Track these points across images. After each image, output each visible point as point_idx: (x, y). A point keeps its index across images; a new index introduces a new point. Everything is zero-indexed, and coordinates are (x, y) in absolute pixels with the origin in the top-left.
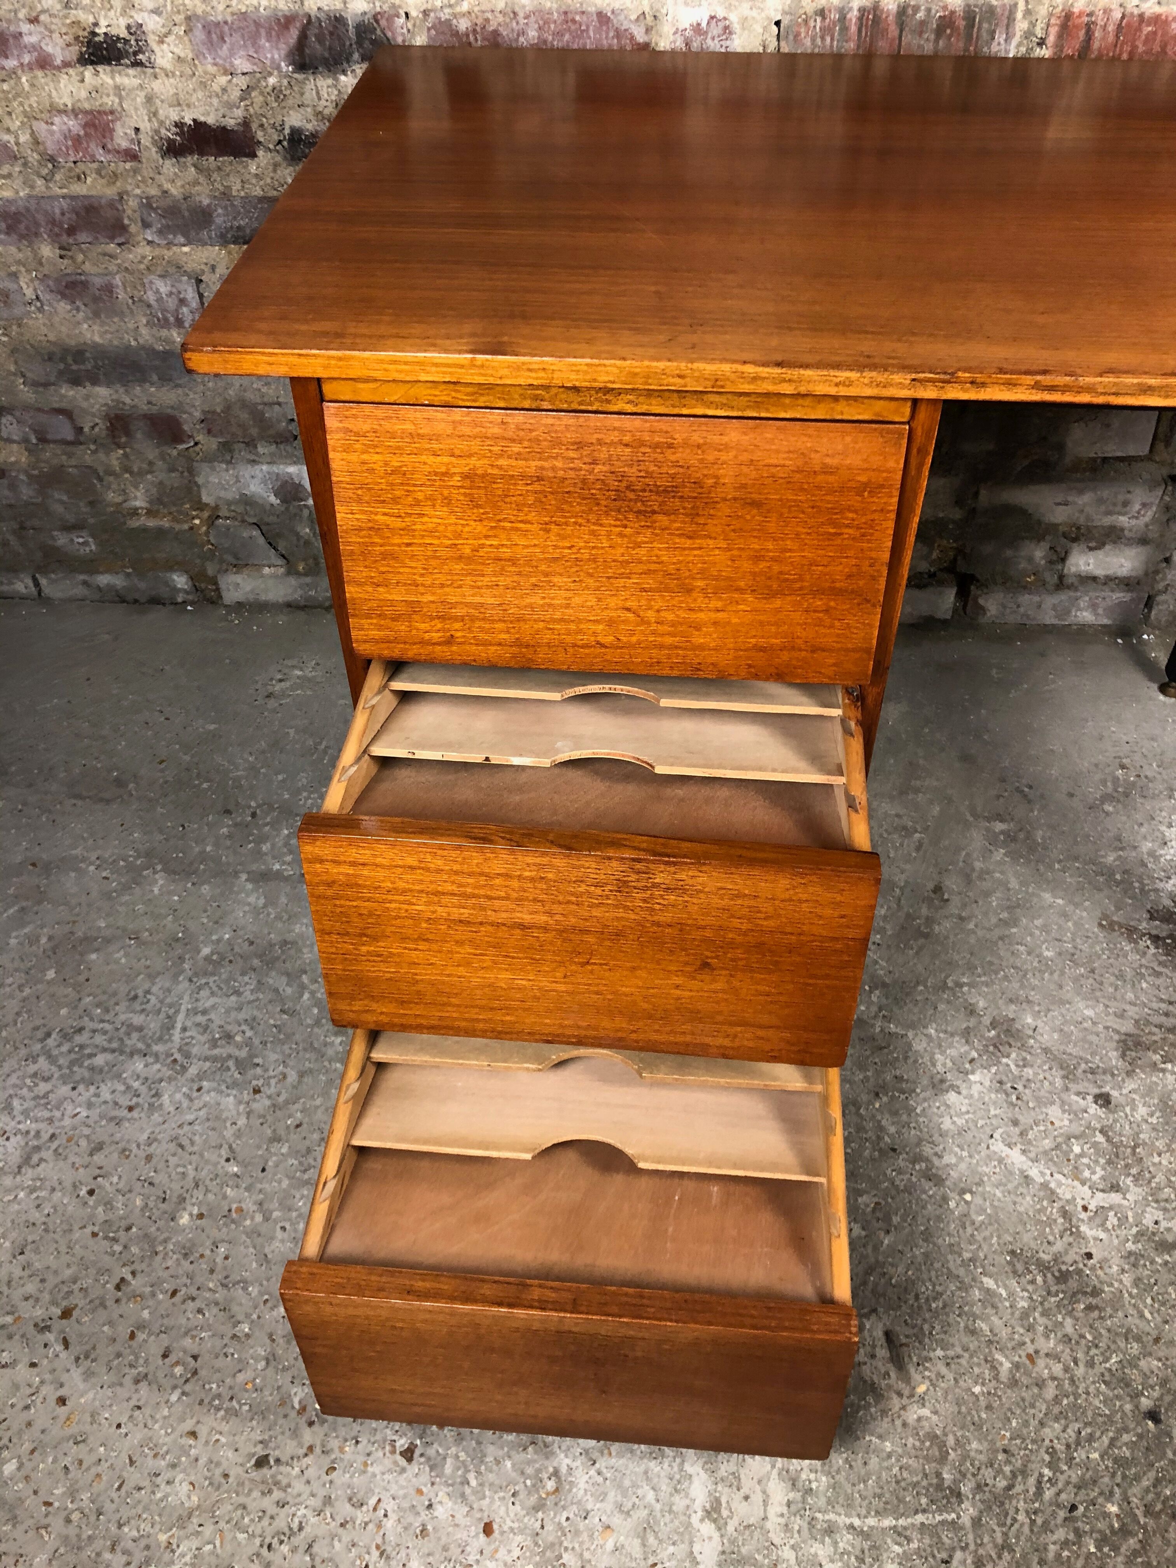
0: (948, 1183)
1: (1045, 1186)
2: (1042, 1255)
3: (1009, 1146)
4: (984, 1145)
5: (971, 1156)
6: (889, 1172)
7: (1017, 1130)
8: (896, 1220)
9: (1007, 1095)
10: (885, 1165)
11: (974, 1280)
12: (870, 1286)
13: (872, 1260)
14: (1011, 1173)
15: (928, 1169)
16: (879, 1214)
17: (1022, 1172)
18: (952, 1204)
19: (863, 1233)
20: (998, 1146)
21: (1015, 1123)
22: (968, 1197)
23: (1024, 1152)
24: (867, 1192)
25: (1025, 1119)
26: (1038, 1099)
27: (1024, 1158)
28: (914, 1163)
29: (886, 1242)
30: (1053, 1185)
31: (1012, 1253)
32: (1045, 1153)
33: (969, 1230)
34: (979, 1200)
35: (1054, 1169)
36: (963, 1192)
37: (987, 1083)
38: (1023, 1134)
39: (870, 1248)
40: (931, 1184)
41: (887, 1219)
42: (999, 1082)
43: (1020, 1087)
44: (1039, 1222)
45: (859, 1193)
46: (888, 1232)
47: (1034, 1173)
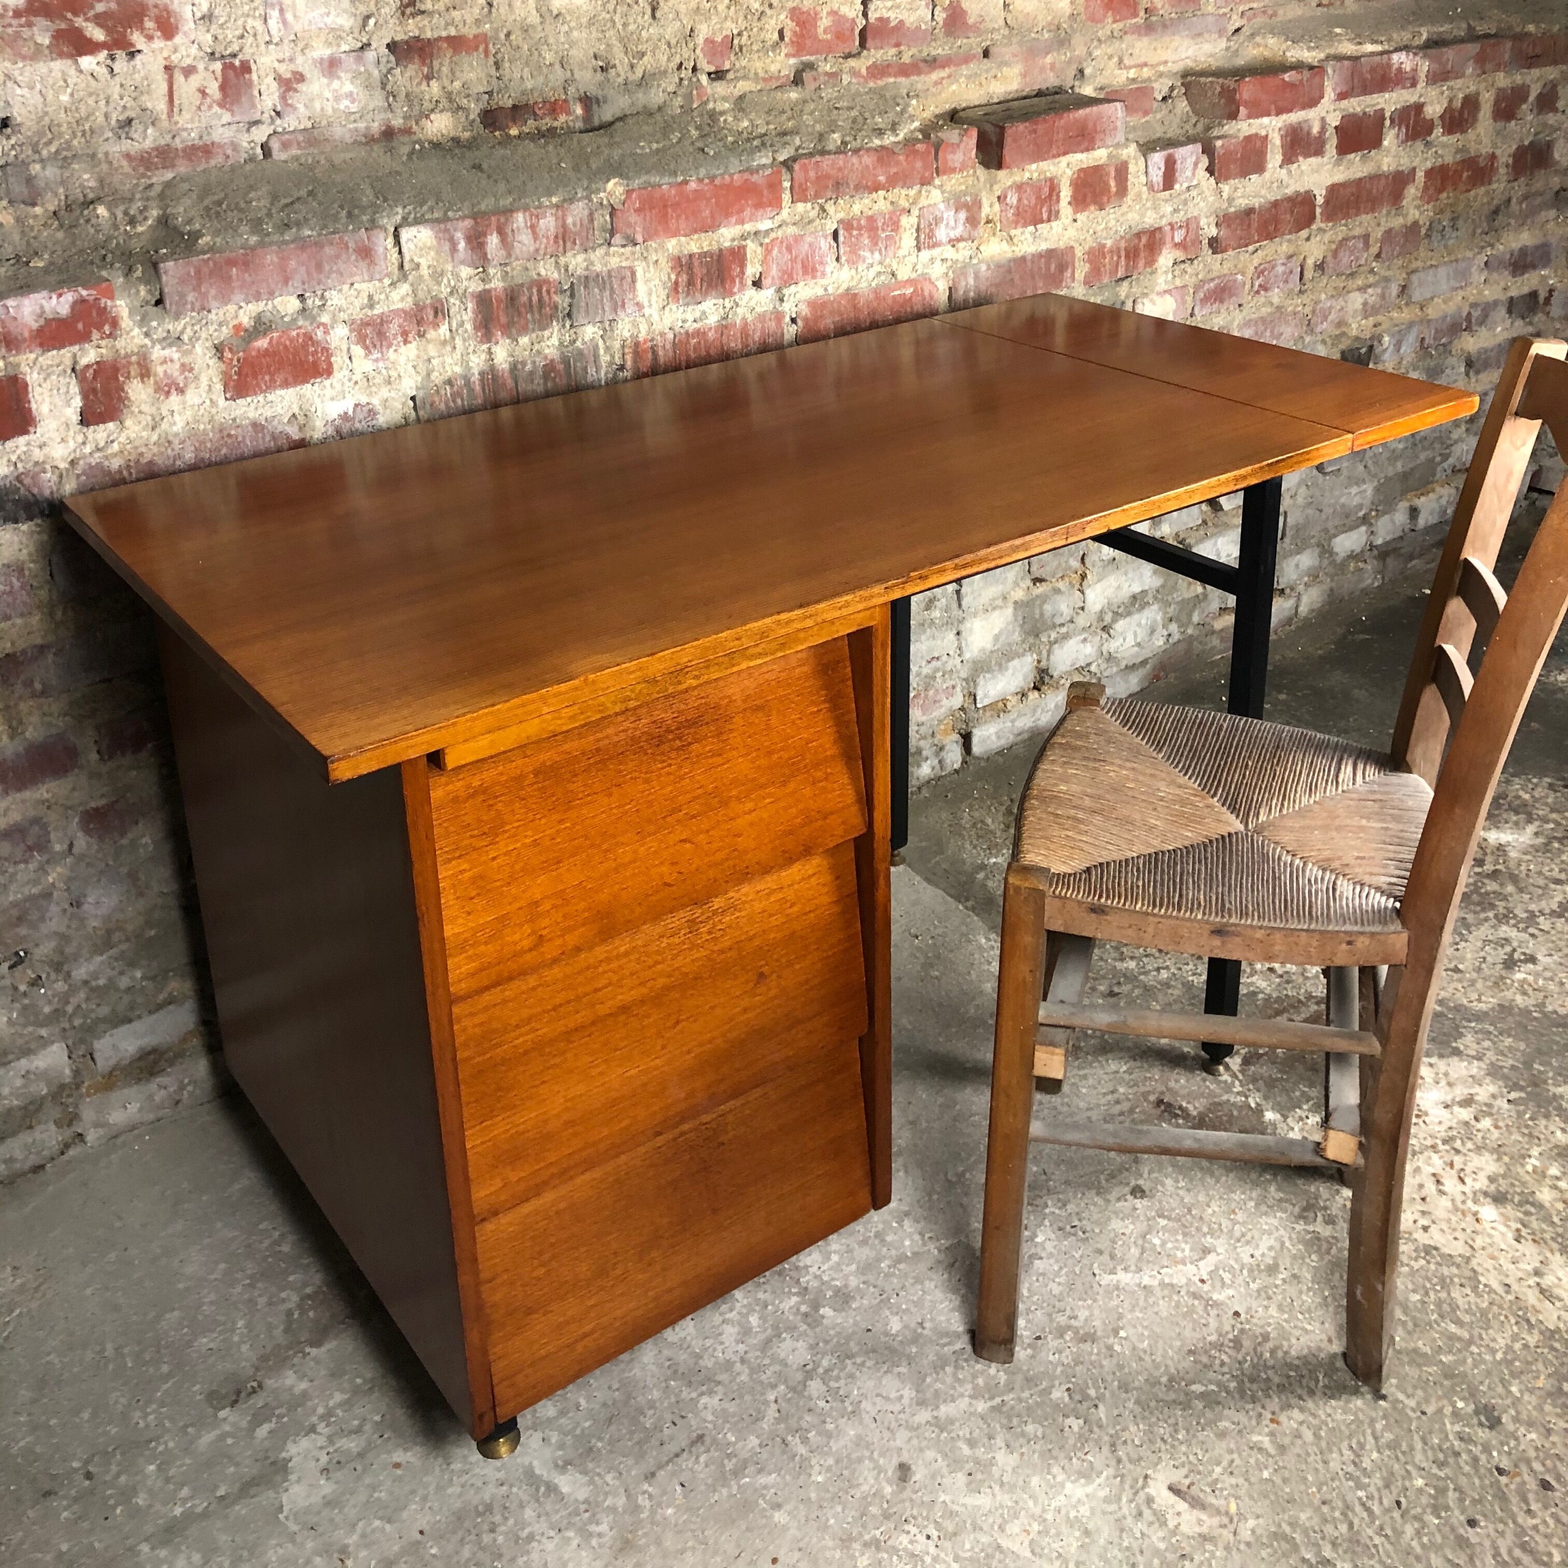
0: (1099, 1333)
1: (1162, 1285)
2: (1209, 1339)
3: (1113, 1272)
4: (1096, 1286)
5: (1095, 1301)
6: (1051, 1358)
7: (1105, 1258)
8: (1092, 1392)
9: (1075, 1235)
10: (1043, 1354)
11: (1187, 1394)
12: (1125, 1458)
13: (1106, 1438)
14: (1134, 1292)
15: (1076, 1333)
16: (1077, 1397)
17: (1139, 1285)
18: (1117, 1348)
19: (1081, 1421)
20: (1106, 1279)
21: (1100, 1252)
22: (1122, 1334)
23: (1126, 1269)
24: (1053, 1386)
25: (1104, 1244)
26: (1097, 1223)
27: (1130, 1275)
28: (1062, 1336)
29: (1102, 1416)
30: (1167, 1281)
31: (1190, 1352)
32: (1140, 1259)
33: (1147, 1358)
34: (1132, 1331)
35: (1156, 1268)
36: (1116, 1332)
37: (1053, 1236)
38: (1112, 1257)
39: (1096, 1429)
40: (1089, 1344)
41: (1086, 1397)
42: (1060, 1229)
43: (1076, 1223)
44: (1185, 1315)
45: (1047, 1391)
46: (1096, 1406)
47: (1146, 1281)
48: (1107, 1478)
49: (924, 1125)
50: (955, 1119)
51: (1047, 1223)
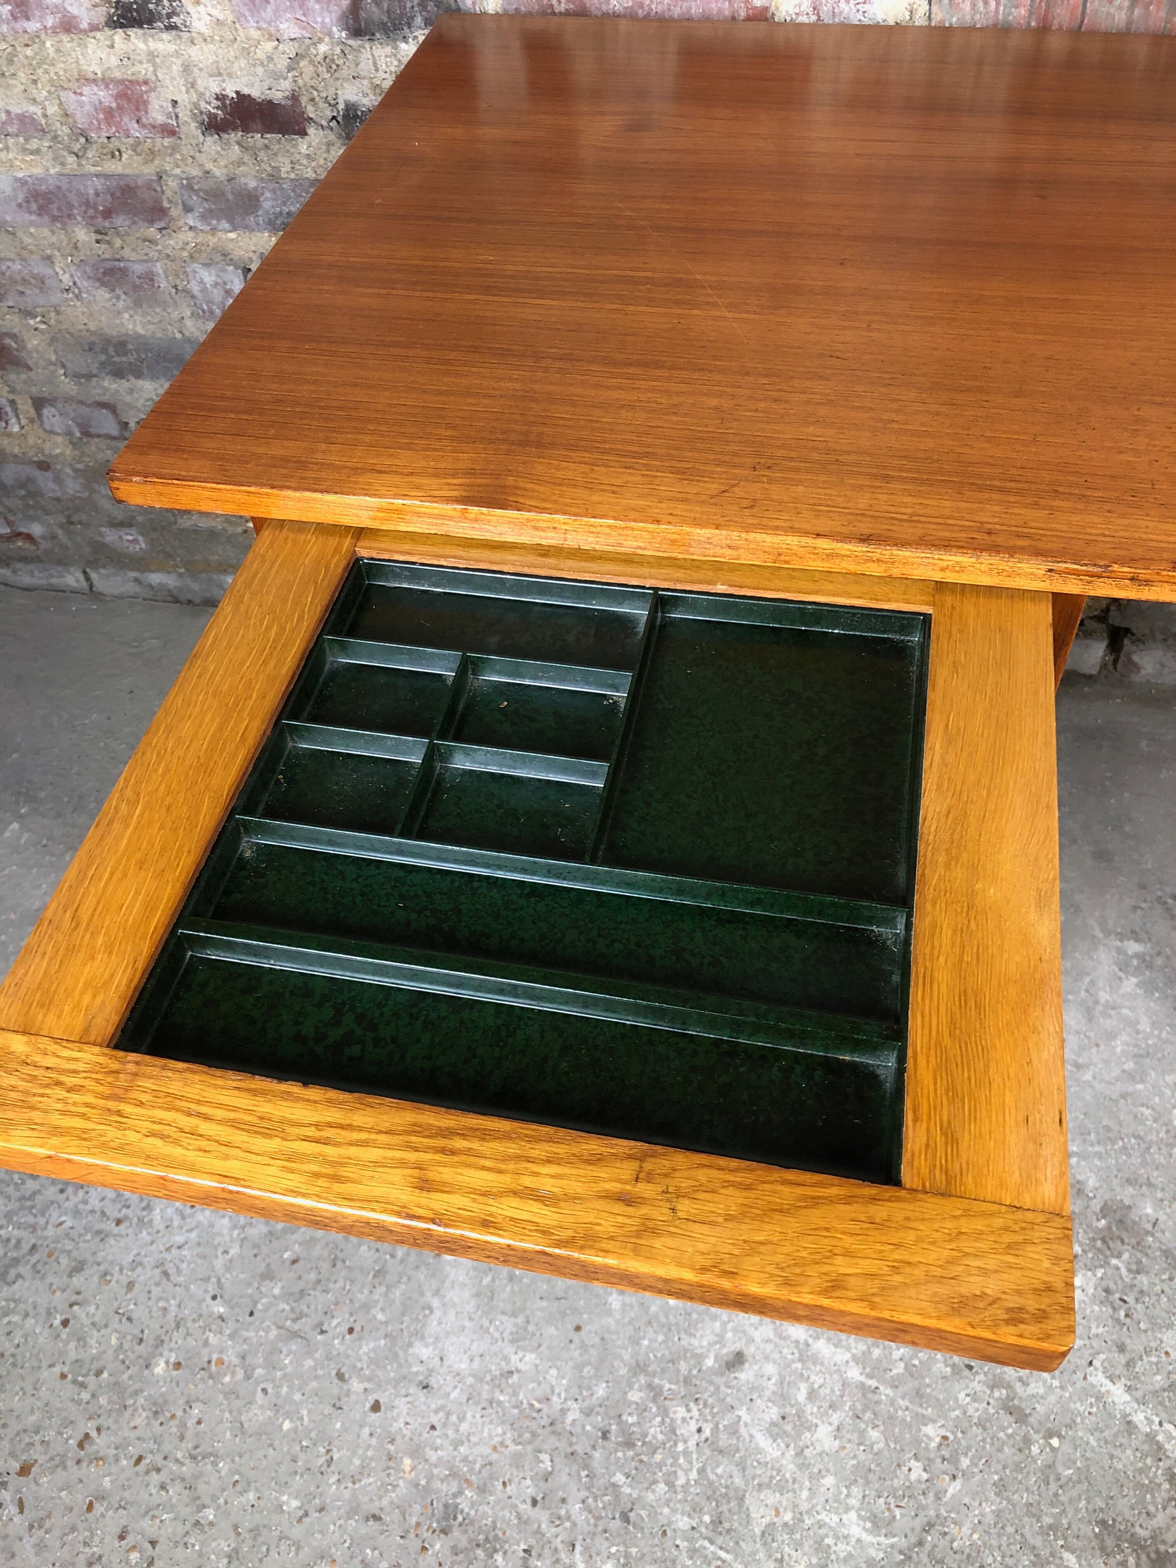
0: (1031, 1420)
1: (1150, 1437)
2: (1138, 1529)
3: (1112, 1379)
4: (1079, 1374)
5: (1062, 1388)
6: (961, 1396)
7: (1122, 1359)
8: (965, 1462)
9: (1114, 1309)
10: (957, 1386)
11: (1052, 1554)
12: (928, 1547)
13: (932, 1513)
14: (1111, 1416)
15: (1010, 1398)
16: (946, 1453)
17: (1125, 1415)
18: (1035, 1449)
19: (925, 1476)
20: (1098, 1378)
21: (1122, 1348)
22: (1055, 1442)
23: (1129, 1389)
24: (934, 1421)
25: (1135, 1345)
26: (1151, 1319)
27: (1127, 1398)
28: (992, 1387)
29: (951, 1491)
30: (1160, 1438)
31: (1103, 1523)
32: (1155, 1393)
33: (1053, 1486)
34: (1067, 1448)
35: (1164, 1416)
36: (1050, 1435)
37: (1091, 1291)
38: (1130, 1364)
39: (931, 1496)
40: (1012, 1419)
41: (953, 1460)
42: (1107, 1291)
43: (1130, 1299)
44: (1139, 1486)
45: (925, 1421)
46: (954, 1477)
47: (1139, 1418)
48: (892, 1546)
49: (1088, 1077)
50: (1124, 1096)
51: (1100, 1273)
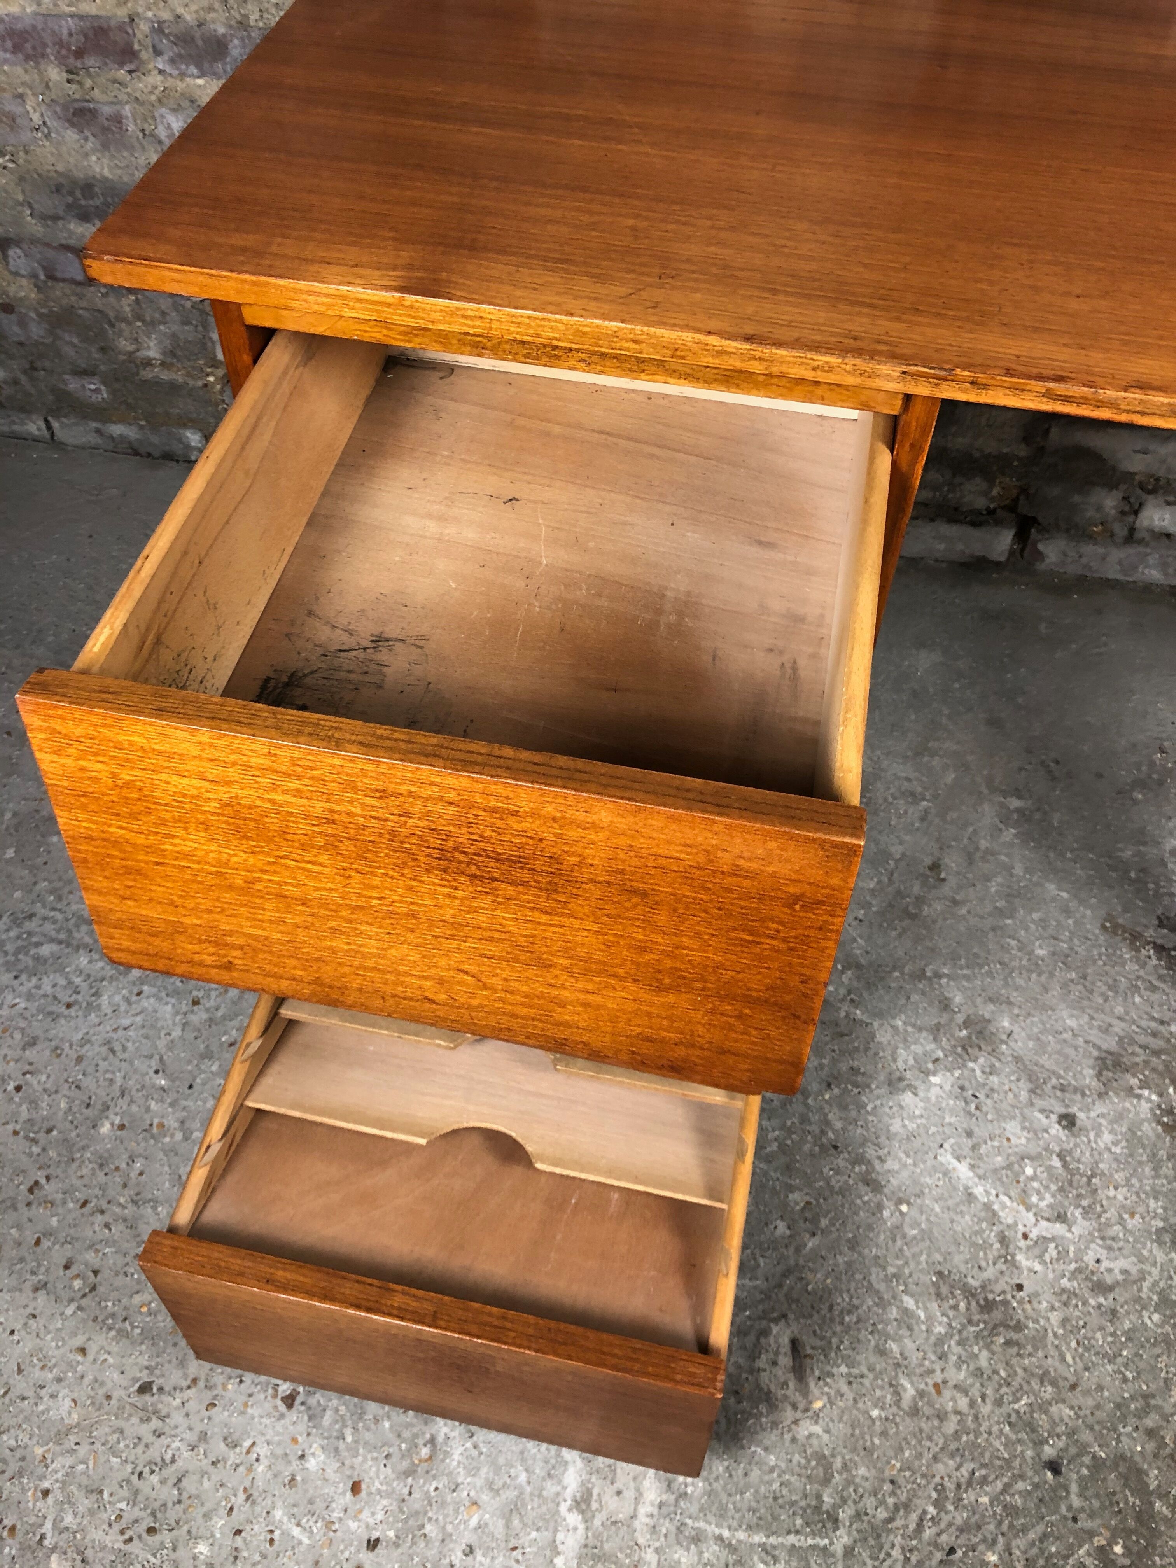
0: (886, 1190)
1: (987, 1207)
2: (970, 1280)
3: (958, 1158)
4: (931, 1155)
5: (915, 1165)
6: (826, 1170)
7: (970, 1143)
8: (824, 1222)
9: (966, 1102)
10: (823, 1162)
11: (894, 1297)
12: (786, 1289)
13: (792, 1262)
14: (955, 1188)
15: (868, 1172)
16: (808, 1215)
17: (967, 1188)
18: (886, 1214)
19: (788, 1233)
20: (947, 1158)
21: (969, 1134)
22: (904, 1208)
23: (972, 1167)
24: (801, 1190)
25: (981, 1132)
26: (998, 1111)
27: (971, 1174)
28: (854, 1164)
29: (810, 1245)
30: (996, 1207)
31: (940, 1274)
32: (995, 1171)
33: (899, 1244)
34: (914, 1213)
35: (1001, 1190)
36: (900, 1201)
37: (948, 1087)
38: (974, 1147)
39: (792, 1249)
40: (868, 1189)
41: (815, 1221)
42: (961, 1087)
43: (981, 1095)
44: (974, 1245)
45: (791, 1189)
46: (814, 1234)
47: (979, 1191)
50: (994, 929)
51: (957, 1073)
